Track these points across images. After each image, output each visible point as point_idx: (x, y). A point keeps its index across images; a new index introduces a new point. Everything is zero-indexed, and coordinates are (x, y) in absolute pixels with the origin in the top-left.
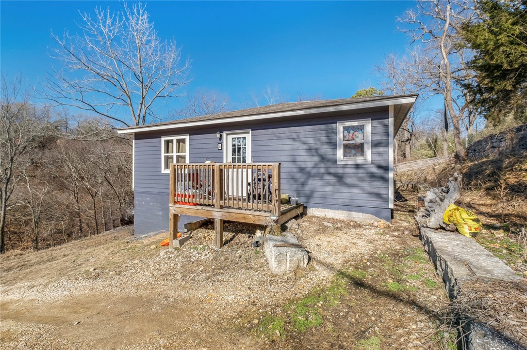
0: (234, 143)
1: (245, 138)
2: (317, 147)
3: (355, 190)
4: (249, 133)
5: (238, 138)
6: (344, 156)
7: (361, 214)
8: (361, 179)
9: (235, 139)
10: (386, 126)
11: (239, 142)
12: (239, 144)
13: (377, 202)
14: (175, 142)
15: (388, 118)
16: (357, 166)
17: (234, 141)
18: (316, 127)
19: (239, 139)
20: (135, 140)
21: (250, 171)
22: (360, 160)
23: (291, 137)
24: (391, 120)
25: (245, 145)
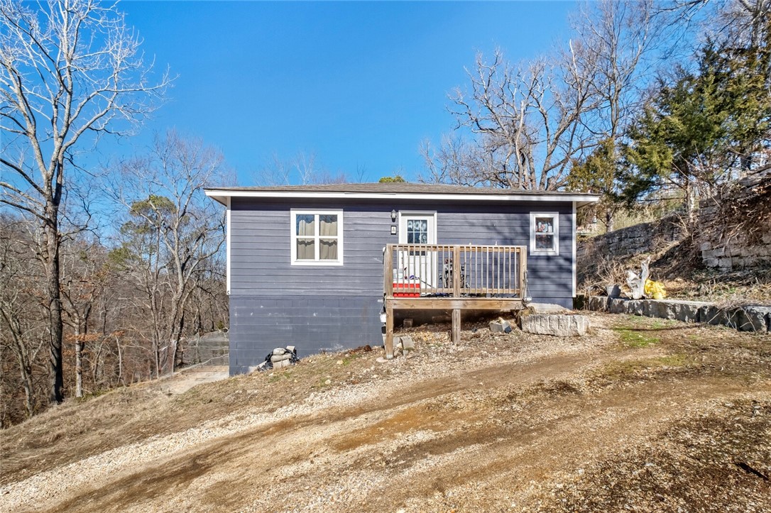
0: (411, 226)
1: (425, 222)
2: (512, 237)
3: (547, 282)
4: (433, 215)
5: (416, 221)
6: (537, 248)
7: (550, 305)
8: (552, 272)
9: (411, 222)
10: (570, 220)
11: (417, 226)
12: (418, 229)
13: (563, 293)
14: (317, 218)
15: (571, 213)
16: (548, 258)
17: (410, 224)
18: (512, 215)
19: (418, 223)
20: (232, 209)
21: (435, 253)
22: (550, 252)
23: (484, 224)
24: (574, 216)
25: (426, 230)
